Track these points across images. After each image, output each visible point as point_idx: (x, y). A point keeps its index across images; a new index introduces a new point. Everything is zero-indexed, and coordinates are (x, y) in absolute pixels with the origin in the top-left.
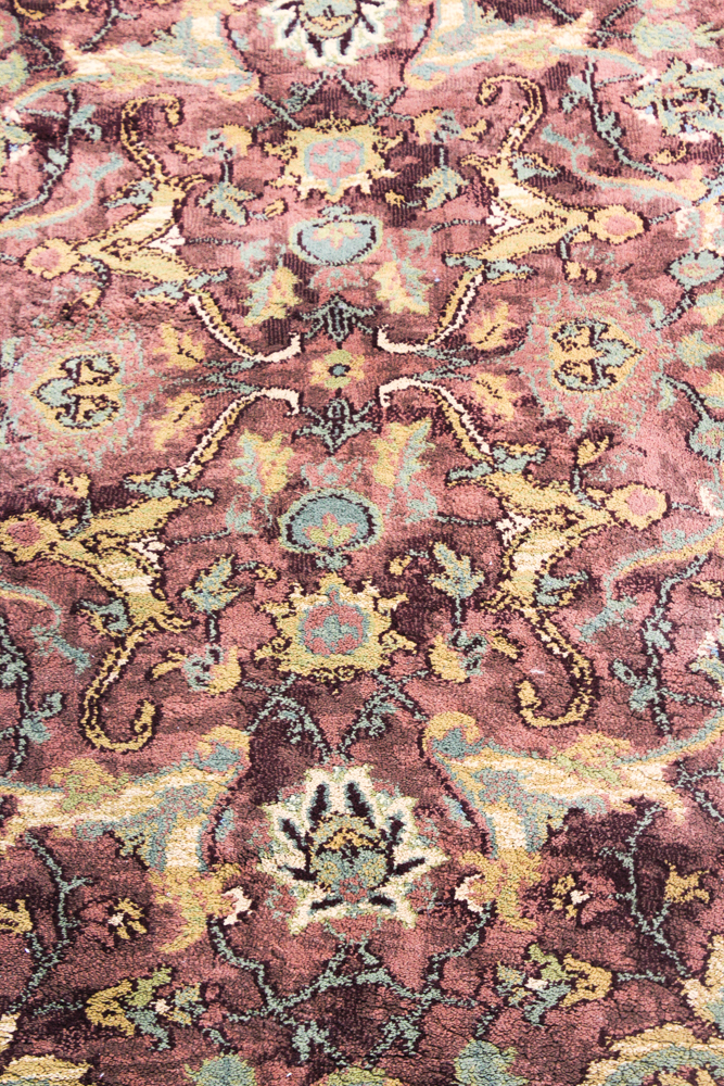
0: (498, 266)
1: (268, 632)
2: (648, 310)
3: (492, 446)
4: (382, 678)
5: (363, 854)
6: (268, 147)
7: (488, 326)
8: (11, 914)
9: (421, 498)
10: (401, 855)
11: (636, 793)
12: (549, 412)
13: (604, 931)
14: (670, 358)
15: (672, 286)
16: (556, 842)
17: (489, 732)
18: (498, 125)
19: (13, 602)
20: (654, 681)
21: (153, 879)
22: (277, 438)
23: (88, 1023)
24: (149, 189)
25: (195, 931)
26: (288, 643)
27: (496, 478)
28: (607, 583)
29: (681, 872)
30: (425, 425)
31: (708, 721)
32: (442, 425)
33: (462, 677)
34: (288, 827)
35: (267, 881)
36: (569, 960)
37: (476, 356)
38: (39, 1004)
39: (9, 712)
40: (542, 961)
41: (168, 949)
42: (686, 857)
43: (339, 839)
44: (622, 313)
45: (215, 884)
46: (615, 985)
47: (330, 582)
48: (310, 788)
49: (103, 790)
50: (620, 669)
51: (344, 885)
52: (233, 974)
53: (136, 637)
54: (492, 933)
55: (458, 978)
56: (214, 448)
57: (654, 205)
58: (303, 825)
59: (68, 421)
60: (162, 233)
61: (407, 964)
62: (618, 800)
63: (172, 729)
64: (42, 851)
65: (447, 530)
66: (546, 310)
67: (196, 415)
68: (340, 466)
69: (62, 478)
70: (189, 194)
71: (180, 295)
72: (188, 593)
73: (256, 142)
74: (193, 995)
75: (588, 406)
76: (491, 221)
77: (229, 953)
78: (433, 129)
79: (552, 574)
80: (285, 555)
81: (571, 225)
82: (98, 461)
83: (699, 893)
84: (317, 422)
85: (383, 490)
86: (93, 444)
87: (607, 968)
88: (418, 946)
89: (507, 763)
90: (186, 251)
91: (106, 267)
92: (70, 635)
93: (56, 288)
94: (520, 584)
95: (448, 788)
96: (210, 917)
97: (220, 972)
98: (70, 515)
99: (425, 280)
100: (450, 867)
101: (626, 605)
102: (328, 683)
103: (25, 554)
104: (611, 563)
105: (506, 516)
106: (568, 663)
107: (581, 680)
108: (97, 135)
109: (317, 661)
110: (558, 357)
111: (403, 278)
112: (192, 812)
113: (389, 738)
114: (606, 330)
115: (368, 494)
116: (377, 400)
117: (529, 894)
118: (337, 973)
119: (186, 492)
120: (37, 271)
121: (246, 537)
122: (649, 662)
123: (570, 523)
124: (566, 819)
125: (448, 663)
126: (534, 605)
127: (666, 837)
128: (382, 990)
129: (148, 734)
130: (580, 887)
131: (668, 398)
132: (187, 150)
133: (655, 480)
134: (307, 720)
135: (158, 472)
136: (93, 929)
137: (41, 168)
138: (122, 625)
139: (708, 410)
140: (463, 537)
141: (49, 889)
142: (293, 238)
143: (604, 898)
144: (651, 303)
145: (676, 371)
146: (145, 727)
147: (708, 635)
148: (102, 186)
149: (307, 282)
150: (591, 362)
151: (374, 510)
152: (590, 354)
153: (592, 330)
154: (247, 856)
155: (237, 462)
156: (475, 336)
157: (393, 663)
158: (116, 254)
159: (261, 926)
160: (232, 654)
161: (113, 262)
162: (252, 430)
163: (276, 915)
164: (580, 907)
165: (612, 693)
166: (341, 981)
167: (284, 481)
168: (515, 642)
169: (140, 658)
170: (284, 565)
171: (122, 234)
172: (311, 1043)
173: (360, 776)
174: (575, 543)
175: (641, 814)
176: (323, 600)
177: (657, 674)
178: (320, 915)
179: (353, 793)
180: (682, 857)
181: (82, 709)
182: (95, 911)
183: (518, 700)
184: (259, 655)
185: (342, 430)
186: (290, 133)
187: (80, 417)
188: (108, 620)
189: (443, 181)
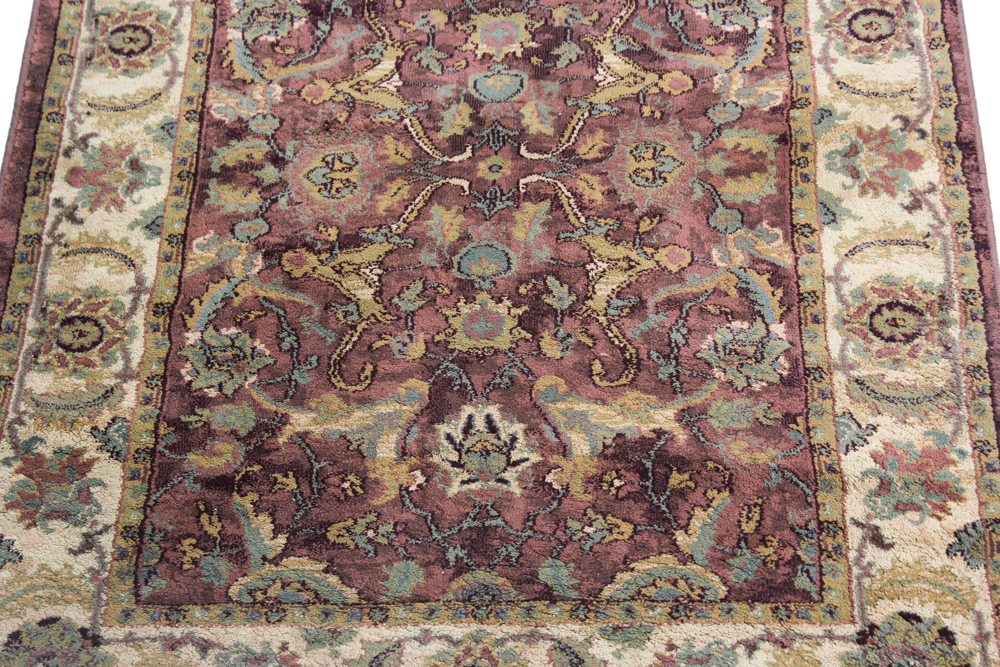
0: (599, 107)
1: (443, 325)
2: (691, 138)
3: (587, 219)
4: (510, 354)
5: (493, 454)
6: (458, 24)
7: (590, 144)
8: (285, 479)
9: (541, 249)
10: (515, 456)
11: (657, 426)
12: (624, 199)
13: (632, 502)
14: (702, 168)
15: (708, 123)
16: (606, 452)
17: (573, 388)
18: (606, 16)
19: (289, 302)
20: (674, 362)
21: (369, 464)
22: (454, 209)
23: (328, 541)
24: (381, 49)
25: (392, 493)
26: (455, 332)
27: (588, 239)
28: (651, 304)
29: (679, 471)
30: (546, 205)
31: (704, 387)
32: (557, 205)
33: (559, 355)
34: (449, 437)
35: (436, 467)
36: (609, 517)
37: (582, 163)
38: (301, 529)
39: (286, 365)
40: (594, 517)
41: (376, 502)
42: (683, 463)
43: (479, 445)
44: (675, 139)
45: (405, 467)
46: (635, 531)
47: (483, 297)
48: (464, 416)
49: (341, 412)
50: (654, 355)
51: (481, 471)
52: (413, 517)
53: (363, 325)
54: (565, 501)
55: (544, 525)
56: (415, 214)
57: (701, 71)
58: (458, 436)
59: (326, 193)
60: (388, 78)
61: (515, 516)
62: (646, 430)
63: (383, 379)
64: (303, 445)
65: (555, 268)
66: (627, 135)
67: (405, 193)
68: (493, 228)
69: (321, 228)
70: (406, 53)
71: (398, 118)
72: (396, 300)
73: (451, 21)
74: (390, 528)
75: (650, 196)
76: (597, 78)
77: (411, 506)
78: (564, 17)
79: (617, 297)
80: (456, 280)
81: (648, 82)
82: (343, 219)
83: (689, 483)
84: (480, 200)
85: (518, 243)
86: (340, 208)
87: (631, 523)
88: (522, 505)
89: (583, 407)
90: (403, 90)
91: (353, 98)
92: (323, 322)
93: (321, 111)
94: (598, 302)
95: (546, 419)
96: (401, 486)
97: (405, 516)
98: (326, 251)
99: (552, 114)
100: (544, 463)
101: (661, 317)
102: (477, 356)
103: (297, 273)
104: (654, 292)
105: (592, 261)
106: (623, 350)
107: (630, 360)
108: (349, 12)
109: (472, 343)
110: (632, 165)
111: (539, 112)
112: (393, 427)
113: (512, 389)
114: (663, 150)
115: (509, 245)
116: (518, 188)
117: (589, 480)
118: (474, 519)
119: (397, 240)
120: (309, 99)
121: (433, 268)
122: (672, 351)
123: (631, 267)
124: (614, 439)
125: (550, 347)
126: (605, 315)
127: (672, 451)
128: (499, 530)
129: (368, 382)
130: (618, 478)
131: (699, 193)
132: (406, 25)
133: (686, 243)
134: (464, 377)
135: (380, 227)
136: (332, 490)
137: (313, 33)
138: (355, 317)
139: (722, 202)
140: (565, 273)
141: (308, 466)
142: (471, 84)
143: (633, 484)
144: (693, 133)
145: (705, 177)
146: (366, 378)
147: (709, 337)
148: (351, 46)
149: (478, 113)
150: (653, 169)
151: (512, 254)
152: (652, 164)
153: (655, 149)
154: (425, 453)
155: (429, 222)
156: (582, 150)
157: (517, 346)
158: (359, 90)
159: (431, 492)
160: (422, 336)
161: (356, 95)
162: (439, 204)
163: (440, 486)
164: (618, 489)
165: (648, 368)
166: (475, 524)
167: (457, 235)
168: (592, 336)
169: (365, 337)
170: (455, 285)
171: (363, 78)
172: (457, 557)
173: (494, 411)
174: (633, 279)
175: (659, 438)
176: (477, 307)
177: (676, 358)
178: (466, 487)
179: (489, 420)
180: (682, 463)
181: (329, 366)
182: (334, 480)
183: (591, 371)
184: (437, 338)
185: (495, 206)
186: (472, 16)
187: (333, 192)
188: (346, 314)
189: (568, 51)
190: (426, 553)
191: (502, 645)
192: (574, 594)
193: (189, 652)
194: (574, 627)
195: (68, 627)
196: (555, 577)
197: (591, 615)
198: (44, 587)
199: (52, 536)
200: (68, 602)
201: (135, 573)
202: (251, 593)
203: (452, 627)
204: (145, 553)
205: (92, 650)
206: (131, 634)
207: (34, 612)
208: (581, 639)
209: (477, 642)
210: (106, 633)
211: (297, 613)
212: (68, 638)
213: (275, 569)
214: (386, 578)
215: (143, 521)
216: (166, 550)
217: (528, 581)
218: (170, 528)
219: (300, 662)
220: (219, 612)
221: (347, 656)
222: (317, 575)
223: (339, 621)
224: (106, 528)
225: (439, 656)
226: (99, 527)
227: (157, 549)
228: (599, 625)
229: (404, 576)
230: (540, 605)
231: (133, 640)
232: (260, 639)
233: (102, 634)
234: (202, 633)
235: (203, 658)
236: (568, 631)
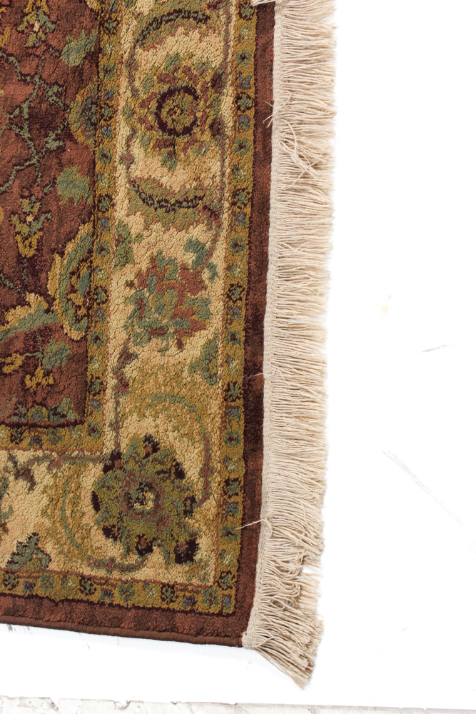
190: (50, 167)
191: (137, 91)
192: (94, 33)
193: (130, 371)
194: (124, 30)
195: (101, 484)
196: (78, 51)
197: (113, 16)
198: (63, 510)
199: (15, 508)
200: (79, 486)
201: (54, 428)
202: (78, 320)
203: (119, 138)
204: (37, 420)
205: (124, 458)
206: (111, 425)
207: (87, 517)
208: (135, 23)
209: (133, 113)
210: (109, 448)
211: (99, 276)
212: (111, 483)
213: (58, 301)
214: (71, 200)
215: (7, 425)
216: (35, 402)
217: (81, 74)
218: (14, 399)
219: (144, 269)
220: (95, 347)
221: (141, 227)
222: (65, 262)
223: (108, 238)
224: (12, 458)
225: (144, 145)
226: (10, 464)
227: (33, 410)
228: (123, 8)
229: (71, 185)
230: (103, 62)
231: (117, 422)
232: (122, 307)
233: (109, 452)
234: (113, 361)
235: (136, 356)
236: (127, 36)
